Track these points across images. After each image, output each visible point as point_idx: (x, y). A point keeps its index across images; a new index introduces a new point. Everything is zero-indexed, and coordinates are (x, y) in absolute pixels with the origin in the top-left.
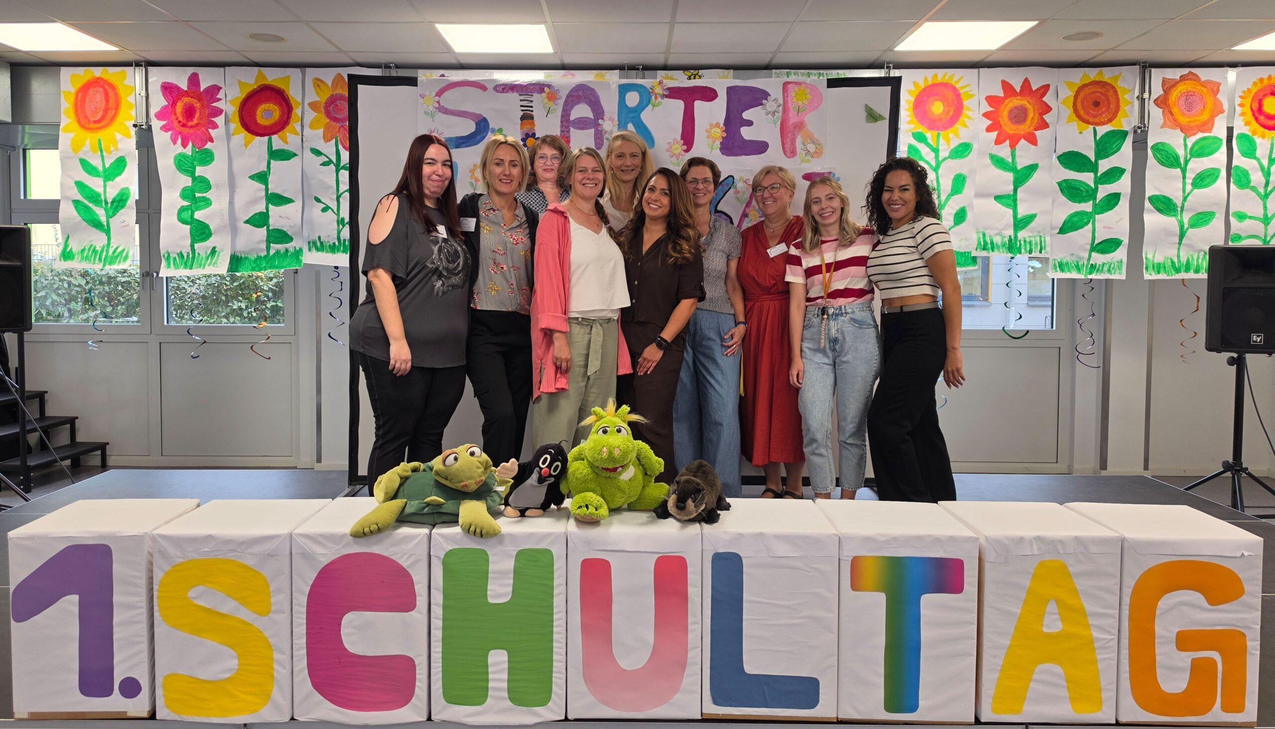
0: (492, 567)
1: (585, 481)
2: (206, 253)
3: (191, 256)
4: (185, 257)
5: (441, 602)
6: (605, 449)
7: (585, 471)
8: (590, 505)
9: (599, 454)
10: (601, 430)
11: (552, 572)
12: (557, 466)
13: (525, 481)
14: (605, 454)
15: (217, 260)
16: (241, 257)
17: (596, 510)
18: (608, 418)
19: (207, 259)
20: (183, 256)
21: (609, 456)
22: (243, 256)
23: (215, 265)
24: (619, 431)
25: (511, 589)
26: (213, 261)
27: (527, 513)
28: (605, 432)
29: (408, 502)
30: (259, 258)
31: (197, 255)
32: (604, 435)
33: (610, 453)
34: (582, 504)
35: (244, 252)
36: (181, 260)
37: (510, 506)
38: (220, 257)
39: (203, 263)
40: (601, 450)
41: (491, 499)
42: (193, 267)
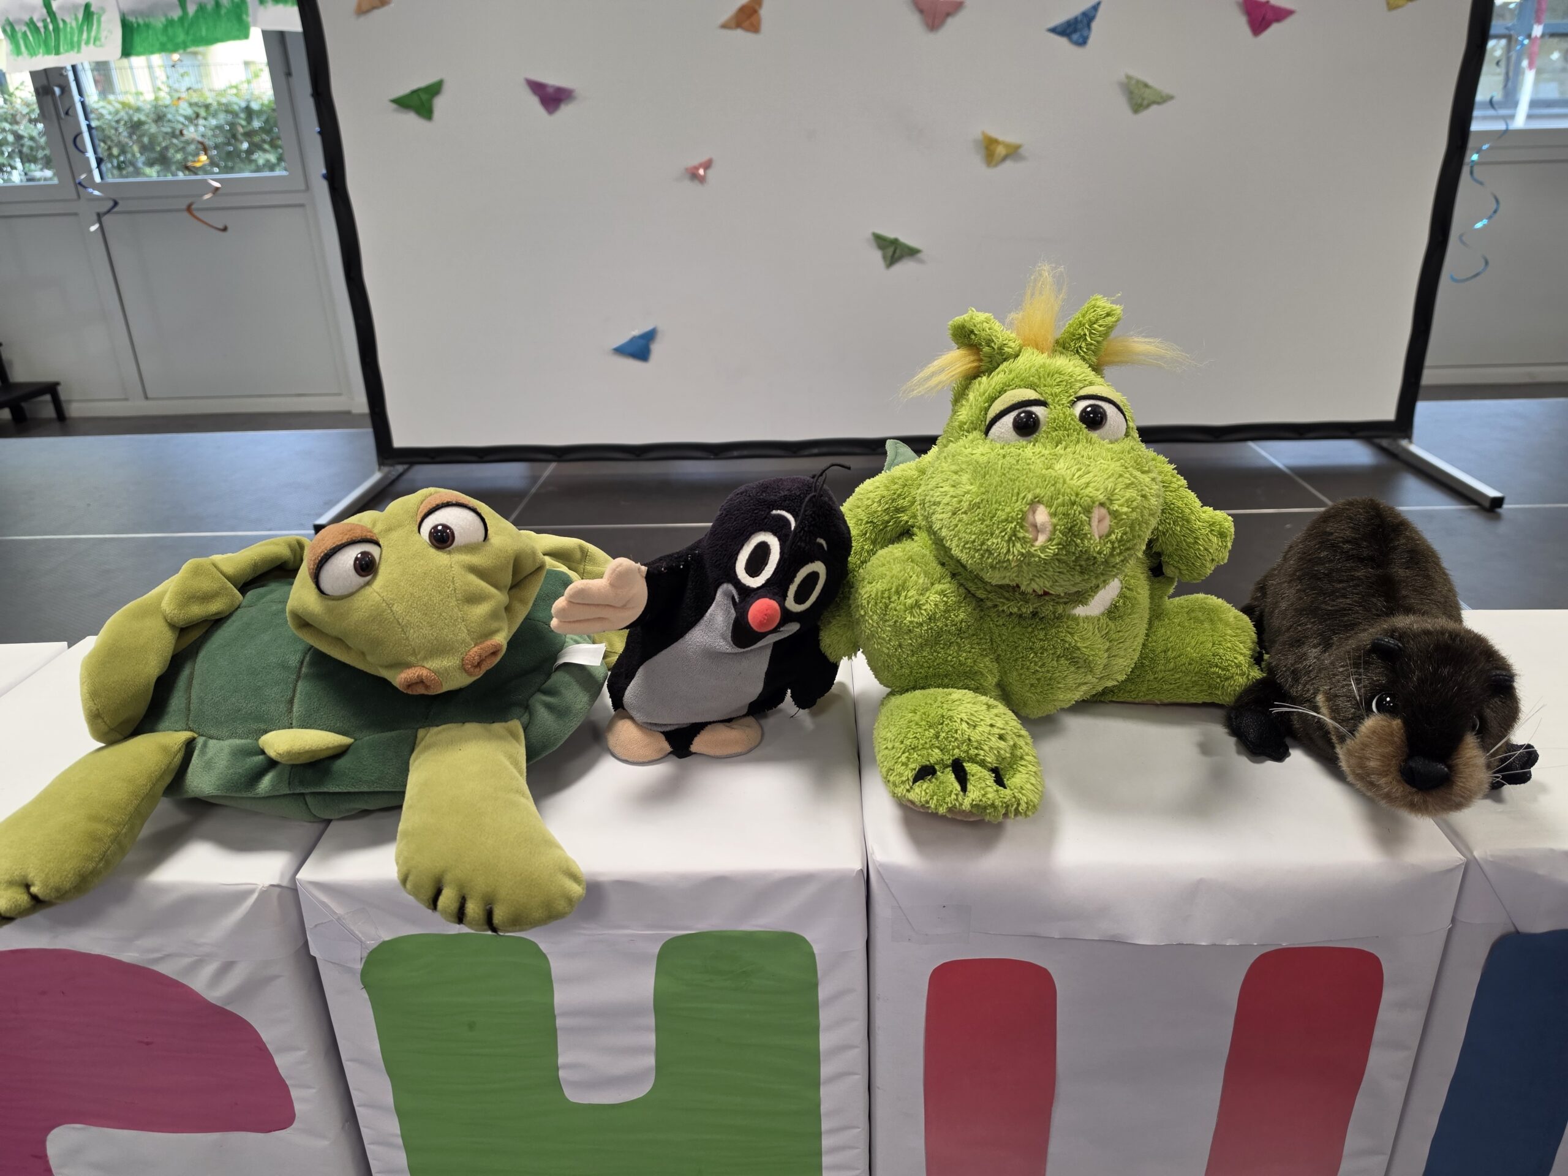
0: (562, 997)
1: (935, 640)
2: (76, 19)
3: (51, 27)
4: (42, 30)
5: (389, 1099)
6: (1042, 516)
7: (933, 597)
8: (972, 760)
9: (1013, 538)
10: (1009, 419)
11: (813, 1008)
12: (813, 577)
13: (681, 634)
14: (1042, 539)
15: (98, 31)
16: (138, 25)
17: (1000, 781)
18: (1030, 360)
19: (81, 31)
20: (37, 29)
21: (1064, 546)
22: (141, 21)
23: (98, 43)
24: (1093, 420)
25: (650, 1061)
26: (93, 34)
27: (697, 745)
28: (1027, 427)
29: (200, 741)
30: (170, 23)
31: (61, 25)
32: (1023, 442)
33: (1072, 532)
34: (936, 755)
35: (142, 13)
36: (35, 36)
37: (631, 718)
38: (103, 25)
39: (75, 39)
40: (1022, 521)
41: (549, 707)
42: (62, 50)
